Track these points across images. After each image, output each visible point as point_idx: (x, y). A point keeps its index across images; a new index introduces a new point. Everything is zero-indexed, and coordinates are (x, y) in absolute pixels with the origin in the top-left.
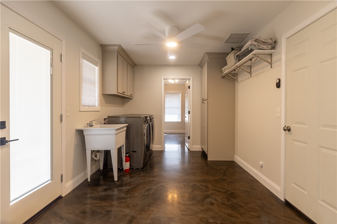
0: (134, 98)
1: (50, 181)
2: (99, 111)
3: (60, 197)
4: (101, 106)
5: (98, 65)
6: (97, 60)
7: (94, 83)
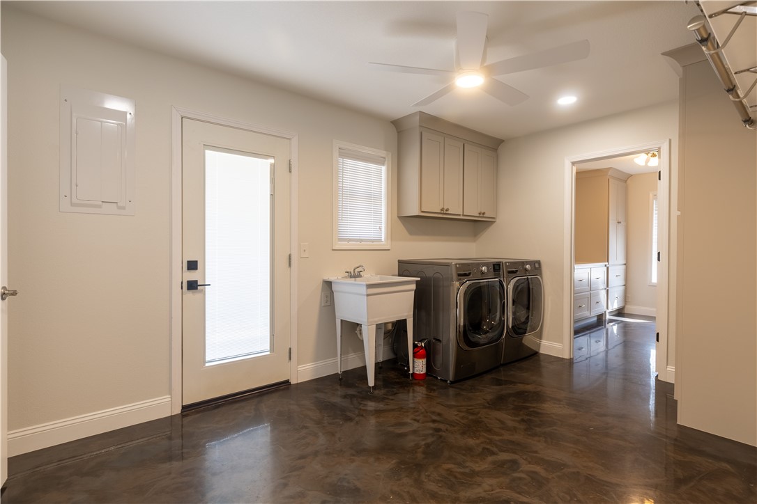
0: (498, 221)
1: (268, 353)
2: (389, 250)
3: (287, 383)
4: (392, 239)
5: (386, 162)
6: (383, 153)
7: (378, 197)
